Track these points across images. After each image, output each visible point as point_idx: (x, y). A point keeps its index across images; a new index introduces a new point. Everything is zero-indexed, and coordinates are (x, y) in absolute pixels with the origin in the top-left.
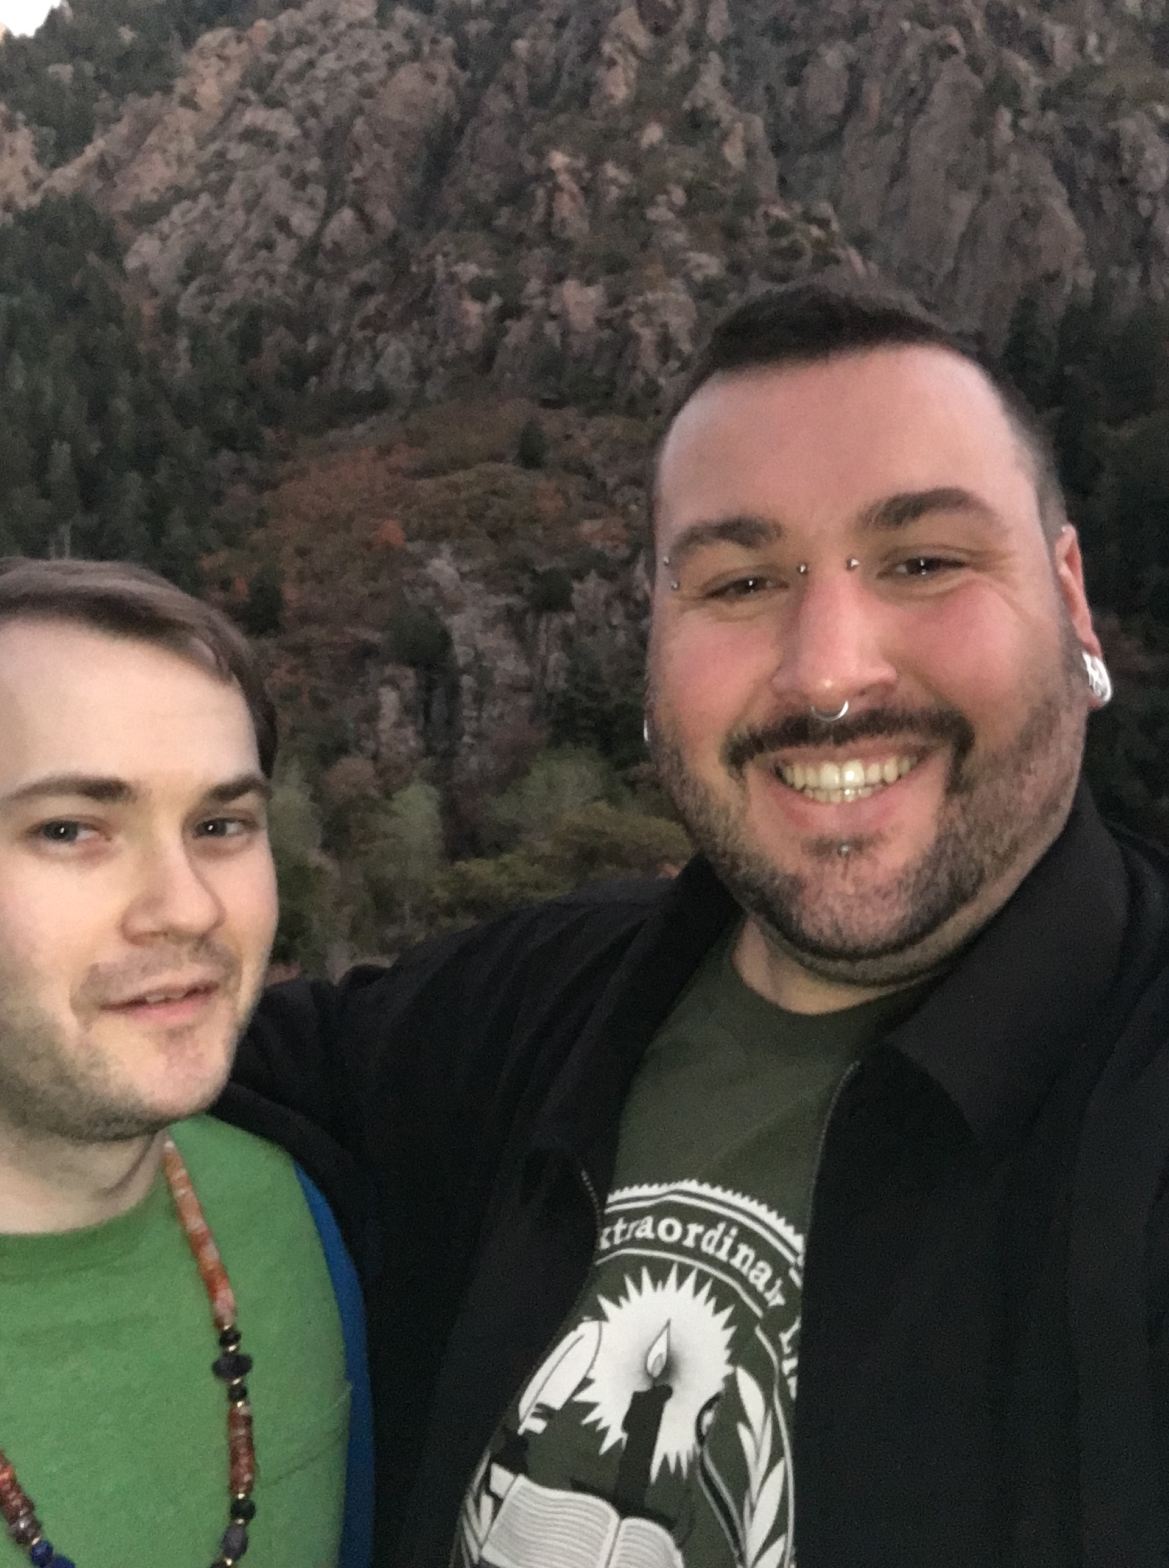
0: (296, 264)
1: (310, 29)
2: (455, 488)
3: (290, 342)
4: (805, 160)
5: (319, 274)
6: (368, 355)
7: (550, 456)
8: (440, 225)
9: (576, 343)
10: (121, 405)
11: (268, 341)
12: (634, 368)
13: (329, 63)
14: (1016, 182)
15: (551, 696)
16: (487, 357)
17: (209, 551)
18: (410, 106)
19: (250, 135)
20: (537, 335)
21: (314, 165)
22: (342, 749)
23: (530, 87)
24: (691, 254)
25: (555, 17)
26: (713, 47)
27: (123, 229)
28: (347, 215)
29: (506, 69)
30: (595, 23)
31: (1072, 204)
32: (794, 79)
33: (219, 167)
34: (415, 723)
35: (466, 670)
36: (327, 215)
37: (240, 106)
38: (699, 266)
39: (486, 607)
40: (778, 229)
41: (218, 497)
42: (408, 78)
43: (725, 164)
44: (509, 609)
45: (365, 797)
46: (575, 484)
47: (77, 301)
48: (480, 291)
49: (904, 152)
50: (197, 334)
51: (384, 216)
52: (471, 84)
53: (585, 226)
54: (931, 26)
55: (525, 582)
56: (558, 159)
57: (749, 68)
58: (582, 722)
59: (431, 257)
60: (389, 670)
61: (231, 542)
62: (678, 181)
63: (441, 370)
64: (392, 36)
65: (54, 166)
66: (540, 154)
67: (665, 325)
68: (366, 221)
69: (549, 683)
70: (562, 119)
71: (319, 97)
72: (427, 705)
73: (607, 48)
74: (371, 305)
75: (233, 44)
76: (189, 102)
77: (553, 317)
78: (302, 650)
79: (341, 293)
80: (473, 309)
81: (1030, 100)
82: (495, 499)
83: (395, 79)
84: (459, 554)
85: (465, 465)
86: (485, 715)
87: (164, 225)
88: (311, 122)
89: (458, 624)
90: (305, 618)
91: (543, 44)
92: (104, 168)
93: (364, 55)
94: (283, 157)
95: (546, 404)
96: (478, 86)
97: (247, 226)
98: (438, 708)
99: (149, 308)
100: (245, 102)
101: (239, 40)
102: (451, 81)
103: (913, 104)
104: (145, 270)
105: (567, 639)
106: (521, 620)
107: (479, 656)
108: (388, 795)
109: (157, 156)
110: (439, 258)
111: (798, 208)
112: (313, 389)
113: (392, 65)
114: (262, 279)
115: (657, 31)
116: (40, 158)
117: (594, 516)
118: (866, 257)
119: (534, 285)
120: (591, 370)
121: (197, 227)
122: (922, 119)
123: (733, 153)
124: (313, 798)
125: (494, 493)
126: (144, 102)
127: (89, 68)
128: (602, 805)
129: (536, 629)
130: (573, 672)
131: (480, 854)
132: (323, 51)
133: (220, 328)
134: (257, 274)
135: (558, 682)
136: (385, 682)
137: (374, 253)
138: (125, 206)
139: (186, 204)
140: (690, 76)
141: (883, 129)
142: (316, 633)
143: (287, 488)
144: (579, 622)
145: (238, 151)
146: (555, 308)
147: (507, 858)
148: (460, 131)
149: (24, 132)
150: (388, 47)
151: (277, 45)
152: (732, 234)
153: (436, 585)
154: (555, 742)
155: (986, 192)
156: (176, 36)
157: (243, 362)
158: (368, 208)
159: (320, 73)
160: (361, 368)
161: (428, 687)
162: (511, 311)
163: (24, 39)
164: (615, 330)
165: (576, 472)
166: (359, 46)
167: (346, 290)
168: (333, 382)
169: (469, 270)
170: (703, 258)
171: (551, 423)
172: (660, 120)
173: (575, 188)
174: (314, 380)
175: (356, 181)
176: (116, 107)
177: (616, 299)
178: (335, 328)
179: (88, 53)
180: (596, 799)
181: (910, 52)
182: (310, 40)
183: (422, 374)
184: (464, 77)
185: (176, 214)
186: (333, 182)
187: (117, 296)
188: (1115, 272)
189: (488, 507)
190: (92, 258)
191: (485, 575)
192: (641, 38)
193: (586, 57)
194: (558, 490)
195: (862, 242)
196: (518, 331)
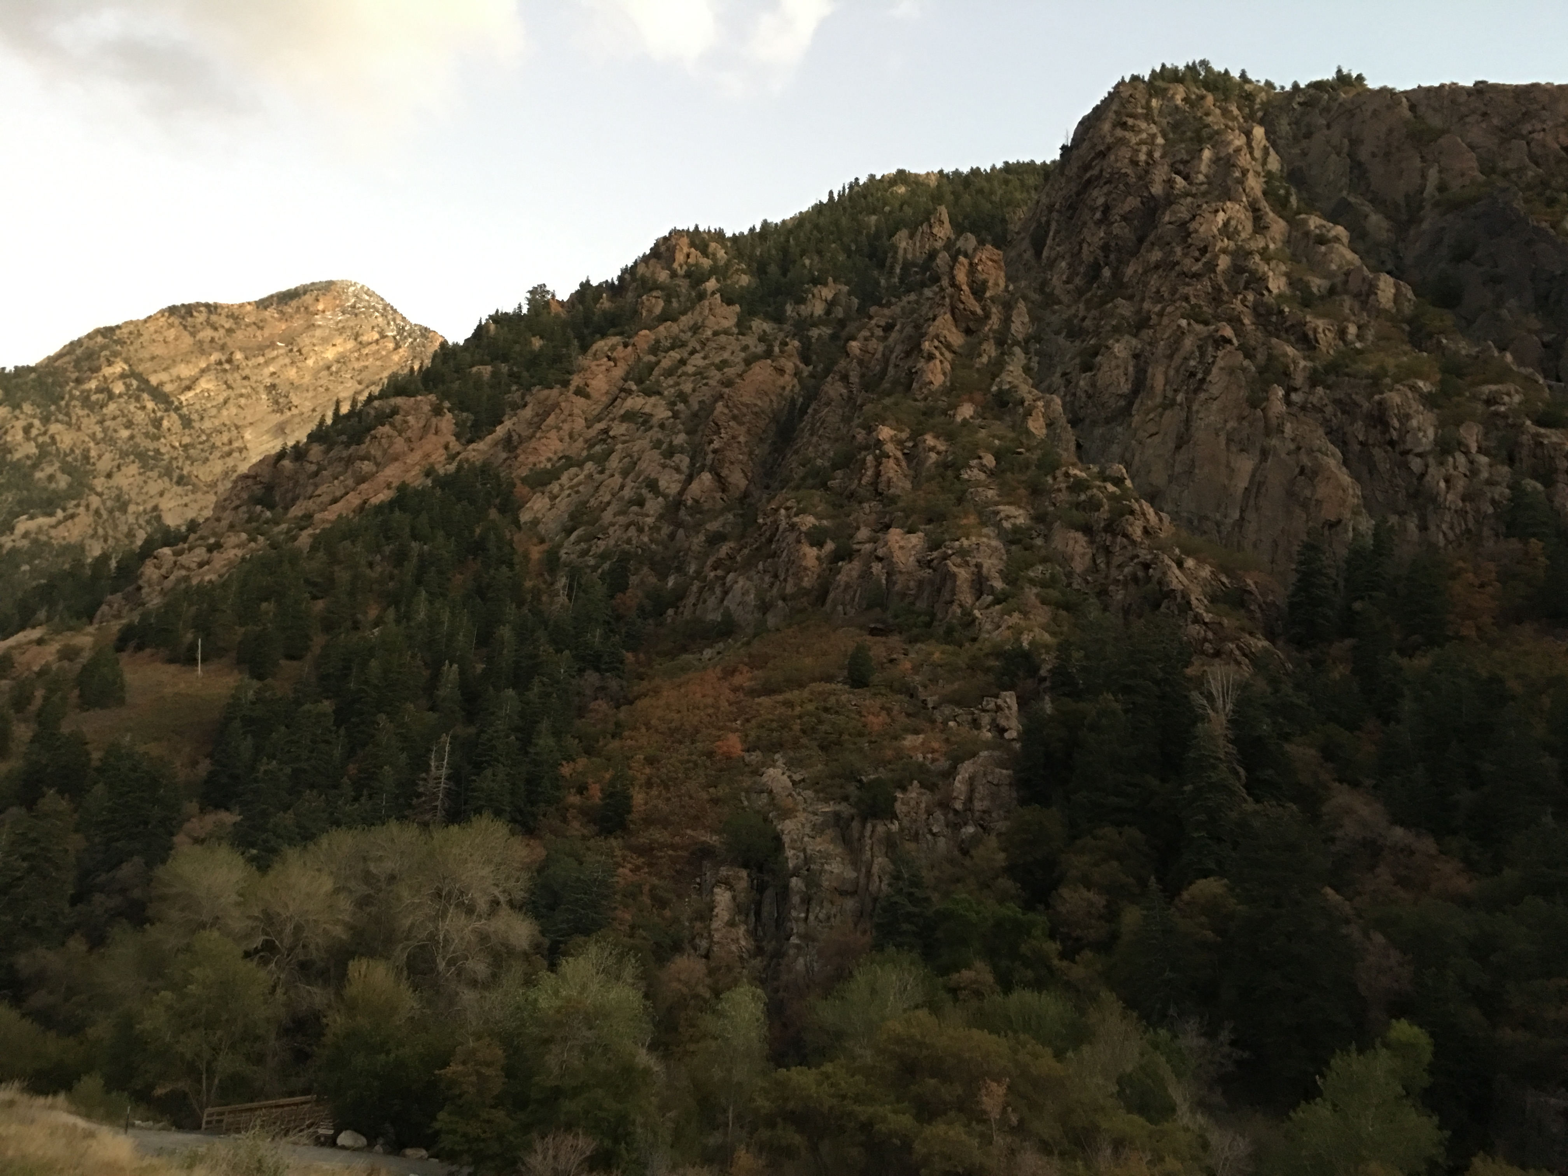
0: (661, 517)
1: (683, 337)
2: (790, 704)
3: (653, 580)
4: (1098, 431)
5: (679, 525)
6: (718, 591)
7: (876, 678)
8: (784, 484)
9: (900, 582)
10: (505, 632)
11: (634, 580)
12: (952, 602)
13: (697, 360)
14: (1292, 446)
15: (875, 900)
16: (821, 594)
17: (570, 759)
18: (762, 393)
19: (628, 417)
20: (866, 574)
21: (680, 439)
22: (677, 948)
23: (863, 376)
24: (1001, 507)
25: (883, 323)
26: (1016, 343)
27: (521, 490)
28: (706, 477)
29: (843, 363)
30: (917, 327)
31: (1346, 463)
32: (1087, 367)
33: (604, 441)
34: (746, 923)
35: (796, 873)
36: (690, 479)
37: (623, 395)
38: (1008, 517)
39: (815, 813)
40: (1078, 486)
41: (581, 711)
42: (762, 371)
43: (1028, 433)
44: (837, 815)
45: (696, 996)
46: (898, 703)
47: (478, 548)
48: (816, 538)
49: (1188, 421)
50: (574, 573)
51: (737, 479)
52: (812, 375)
53: (908, 485)
54: (1206, 323)
55: (852, 789)
56: (885, 432)
57: (1047, 360)
58: (905, 927)
59: (776, 510)
60: (724, 871)
61: (589, 752)
62: (989, 448)
63: (780, 603)
64: (750, 340)
65: (471, 441)
66: (870, 430)
67: (979, 566)
68: (722, 483)
69: (873, 887)
70: (887, 401)
71: (687, 387)
72: (759, 904)
73: (926, 345)
74: (724, 549)
75: (620, 348)
76: (581, 392)
77: (880, 559)
78: (646, 851)
79: (698, 541)
80: (811, 553)
81: (1299, 380)
82: (825, 716)
83: (750, 372)
84: (791, 764)
85: (801, 686)
86: (811, 917)
87: (555, 487)
88: (681, 406)
89: (789, 827)
90: (648, 821)
91: (873, 344)
92: (509, 444)
93: (726, 355)
94: (655, 433)
95: (873, 632)
96: (819, 378)
97: (622, 488)
98: (767, 909)
99: (536, 553)
100: (629, 392)
101: (626, 345)
102: (797, 374)
103: (1193, 383)
104: (535, 522)
105: (890, 844)
106: (848, 826)
107: (808, 860)
108: (717, 994)
109: (553, 434)
110: (783, 511)
111: (1095, 469)
112: (669, 620)
113: (748, 362)
114: (632, 529)
115: (968, 332)
116: (458, 436)
117: (916, 732)
118: (1158, 511)
119: (864, 533)
120: (913, 604)
121: (581, 488)
122: (1202, 396)
123: (1036, 426)
124: (646, 996)
125: (826, 710)
126: (546, 392)
127: (504, 368)
128: (922, 1014)
129: (862, 837)
130: (897, 877)
131: (803, 1061)
132: (693, 352)
133: (594, 568)
134: (627, 527)
135: (882, 886)
136: (718, 883)
137: (727, 509)
138: (524, 472)
139: (574, 470)
140: (997, 367)
141: (1168, 404)
142: (657, 834)
143: (641, 704)
144: (902, 829)
145: (619, 429)
146: (880, 552)
147: (828, 1067)
148: (803, 411)
149: (449, 416)
150: (745, 348)
151: (655, 349)
152: (1036, 491)
153: (771, 792)
154: (878, 947)
155: (1264, 454)
156: (576, 342)
157: (612, 597)
158: (724, 473)
159: (690, 369)
160: (712, 601)
161: (761, 888)
162: (844, 554)
163: (456, 345)
164: (935, 570)
165: (900, 692)
166: (723, 348)
167: (702, 537)
168: (687, 614)
169: (808, 521)
170: (1011, 510)
171: (878, 649)
172: (971, 400)
173: (899, 454)
174: (670, 612)
175: (715, 451)
176: (523, 397)
177: (935, 545)
178: (692, 569)
179: (505, 359)
180: (917, 1007)
181: (1188, 343)
182: (683, 345)
183: (765, 607)
184: (806, 370)
185: (564, 478)
186: (696, 453)
187: (511, 543)
188: (1393, 519)
189: (820, 722)
190: (493, 514)
191: (815, 784)
192: (957, 339)
193: (908, 354)
194: (882, 708)
195: (1153, 498)
196: (850, 571)
